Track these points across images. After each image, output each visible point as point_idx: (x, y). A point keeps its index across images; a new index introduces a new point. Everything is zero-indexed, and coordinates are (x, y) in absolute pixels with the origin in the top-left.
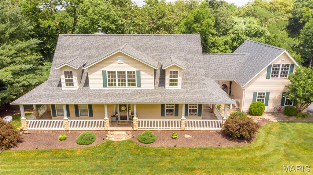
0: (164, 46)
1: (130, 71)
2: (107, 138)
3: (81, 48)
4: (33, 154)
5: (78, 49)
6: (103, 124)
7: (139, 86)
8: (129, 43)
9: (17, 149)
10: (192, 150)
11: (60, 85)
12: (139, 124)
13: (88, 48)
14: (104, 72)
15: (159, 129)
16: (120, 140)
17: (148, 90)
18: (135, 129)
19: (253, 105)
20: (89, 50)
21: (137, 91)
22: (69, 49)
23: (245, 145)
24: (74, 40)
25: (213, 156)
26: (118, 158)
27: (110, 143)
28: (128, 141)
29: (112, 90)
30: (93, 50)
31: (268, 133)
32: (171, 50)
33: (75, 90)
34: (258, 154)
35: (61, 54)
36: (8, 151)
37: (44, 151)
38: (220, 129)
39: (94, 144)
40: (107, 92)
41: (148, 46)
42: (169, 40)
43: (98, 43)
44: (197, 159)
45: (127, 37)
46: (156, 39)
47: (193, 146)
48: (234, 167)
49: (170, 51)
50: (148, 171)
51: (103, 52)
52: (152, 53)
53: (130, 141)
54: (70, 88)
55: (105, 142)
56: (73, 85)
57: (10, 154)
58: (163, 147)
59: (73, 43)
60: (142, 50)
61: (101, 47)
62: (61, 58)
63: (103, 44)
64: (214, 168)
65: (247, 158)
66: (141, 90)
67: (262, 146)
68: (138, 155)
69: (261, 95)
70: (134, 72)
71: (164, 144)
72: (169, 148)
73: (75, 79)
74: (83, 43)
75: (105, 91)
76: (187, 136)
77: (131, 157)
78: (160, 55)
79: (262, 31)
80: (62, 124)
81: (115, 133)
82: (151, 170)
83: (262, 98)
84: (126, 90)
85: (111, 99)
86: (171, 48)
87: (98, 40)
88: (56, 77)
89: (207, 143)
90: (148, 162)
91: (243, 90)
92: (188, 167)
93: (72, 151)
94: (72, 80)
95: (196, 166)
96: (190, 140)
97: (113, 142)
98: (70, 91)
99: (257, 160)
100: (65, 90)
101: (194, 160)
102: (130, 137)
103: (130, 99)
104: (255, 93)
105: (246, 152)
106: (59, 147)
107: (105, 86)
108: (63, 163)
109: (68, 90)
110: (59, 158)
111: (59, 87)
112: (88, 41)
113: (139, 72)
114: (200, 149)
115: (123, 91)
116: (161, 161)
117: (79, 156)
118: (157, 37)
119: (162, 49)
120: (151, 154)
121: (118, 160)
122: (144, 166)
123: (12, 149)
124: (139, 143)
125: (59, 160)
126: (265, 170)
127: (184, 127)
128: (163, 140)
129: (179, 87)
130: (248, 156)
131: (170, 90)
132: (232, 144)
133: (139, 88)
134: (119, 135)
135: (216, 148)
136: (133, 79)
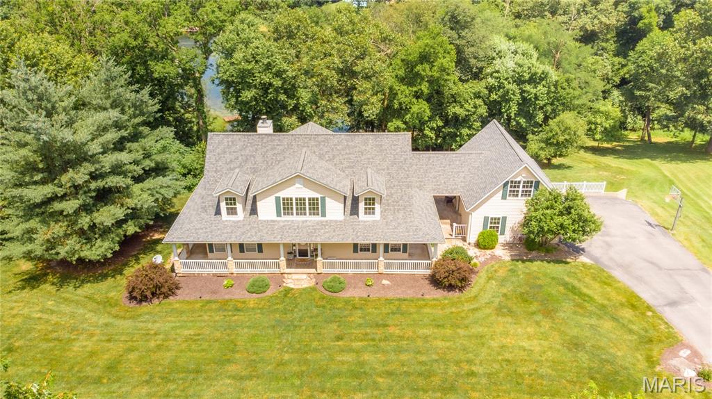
0: (359, 152)
1: (312, 196)
2: (284, 284)
3: (242, 155)
4: (198, 305)
5: (238, 158)
6: (278, 266)
7: (324, 215)
8: (308, 147)
9: (178, 298)
10: (388, 301)
11: (218, 212)
12: (325, 265)
13: (251, 156)
14: (278, 199)
15: (350, 271)
16: (300, 287)
17: (336, 221)
18: (319, 272)
19: (482, 234)
20: (252, 158)
21: (322, 222)
22: (224, 157)
23: (455, 295)
24: (230, 143)
25: (412, 310)
26: (300, 310)
27: (288, 291)
28: (310, 288)
29: (288, 221)
30: (259, 159)
31: (490, 278)
32: (369, 159)
33: (239, 221)
34: (467, 307)
35: (214, 164)
36: (166, 301)
37: (209, 302)
38: (427, 272)
39: (269, 293)
40: (282, 224)
41: (336, 153)
42: (366, 143)
43: (265, 147)
44: (393, 313)
45: (306, 138)
46: (347, 141)
47: (391, 295)
48: (434, 323)
49: (366, 161)
50: (335, 327)
51: (273, 162)
52: (341, 163)
53: (313, 289)
54: (232, 218)
55: (282, 289)
56: (236, 214)
57: (170, 304)
58: (354, 297)
59: (229, 147)
60: (327, 159)
61: (270, 153)
62: (215, 172)
63: (272, 149)
64: (411, 325)
65: (452, 313)
66: (327, 221)
67: (476, 296)
68: (324, 307)
69: (495, 220)
70: (317, 199)
71: (354, 293)
72: (361, 299)
73: (239, 207)
74: (243, 148)
75: (279, 222)
76: (385, 282)
77: (315, 311)
78: (353, 167)
79: (543, 73)
80: (225, 266)
81: (295, 277)
82: (339, 326)
83: (496, 224)
84: (306, 221)
85: (289, 236)
86: (369, 156)
87: (265, 143)
88: (211, 200)
89: (409, 292)
90: (336, 316)
91: (469, 214)
92: (381, 322)
93: (244, 302)
94: (235, 208)
95: (390, 322)
96: (388, 287)
97: (292, 289)
98: (233, 222)
99: (463, 315)
100: (227, 221)
101: (388, 314)
102: (314, 283)
103: (313, 236)
104: (486, 219)
105: (453, 304)
106: (227, 297)
107: (279, 214)
108: (236, 317)
109: (230, 221)
110: (230, 311)
111: (219, 216)
112: (251, 143)
113: (323, 199)
114: (399, 300)
115: (303, 222)
116: (351, 315)
117: (253, 309)
118: (348, 137)
119: (356, 157)
120: (340, 306)
121: (300, 314)
122: (331, 322)
123: (171, 297)
124: (325, 291)
125: (230, 313)
126: (467, 327)
127: (382, 269)
128: (355, 288)
129: (377, 216)
130: (453, 310)
131: (365, 222)
132: (439, 294)
133: (323, 219)
134: (299, 279)
135: (418, 300)
136: (316, 206)
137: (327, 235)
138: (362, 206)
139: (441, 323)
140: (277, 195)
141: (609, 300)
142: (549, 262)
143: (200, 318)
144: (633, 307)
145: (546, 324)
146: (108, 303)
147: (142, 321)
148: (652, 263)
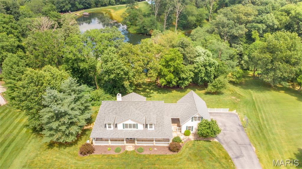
0: (148, 107)
1: (133, 124)
2: (126, 149)
4: (101, 156)
5: (111, 109)
6: (124, 143)
8: (132, 106)
9: (94, 154)
10: (156, 156)
11: (106, 127)
12: (137, 143)
13: (115, 108)
15: (145, 145)
16: (130, 150)
17: (141, 130)
18: (136, 145)
19: (186, 131)
22: (107, 109)
23: (175, 153)
24: (109, 104)
25: (163, 159)
26: (130, 159)
27: (127, 151)
29: (126, 130)
31: (186, 147)
33: (112, 130)
34: (179, 158)
36: (91, 155)
37: (104, 155)
38: (168, 145)
39: (121, 152)
44: (157, 160)
45: (132, 103)
47: (157, 154)
48: (168, 163)
49: (150, 110)
50: (140, 165)
52: (142, 111)
53: (134, 151)
55: (125, 151)
56: (111, 128)
57: (93, 156)
60: (138, 109)
64: (162, 164)
65: (174, 160)
66: (138, 130)
67: (181, 154)
68: (137, 157)
70: (135, 124)
71: (146, 153)
72: (148, 155)
73: (112, 126)
75: (123, 130)
76: (155, 149)
77: (135, 159)
78: (146, 112)
80: (108, 143)
81: (129, 146)
83: (190, 128)
84: (132, 130)
85: (127, 136)
89: (162, 152)
90: (140, 161)
91: (182, 125)
92: (153, 163)
93: (114, 156)
95: (156, 163)
96: (156, 151)
97: (128, 151)
98: (110, 130)
99: (177, 161)
100: (108, 130)
101: (156, 160)
102: (134, 149)
103: (134, 136)
104: (187, 127)
105: (175, 157)
106: (109, 154)
107: (124, 128)
108: (112, 161)
110: (110, 158)
112: (115, 104)
113: (137, 124)
114: (159, 155)
115: (131, 130)
116: (145, 161)
117: (117, 158)
119: (147, 109)
120: (142, 157)
121: (130, 160)
122: (139, 163)
123: (93, 153)
124: (138, 152)
125: (110, 159)
126: (178, 165)
127: (154, 144)
128: (146, 151)
129: (153, 129)
130: (175, 159)
131: (149, 131)
132: (171, 153)
133: (137, 129)
134: (130, 147)
135: (165, 155)
136: (135, 126)
137: (138, 135)
138: (148, 126)
139: (170, 164)
140: (123, 123)
141: (220, 156)
142: (205, 141)
143: (102, 161)
144: (226, 158)
145: (200, 164)
146: (75, 155)
147: (85, 162)
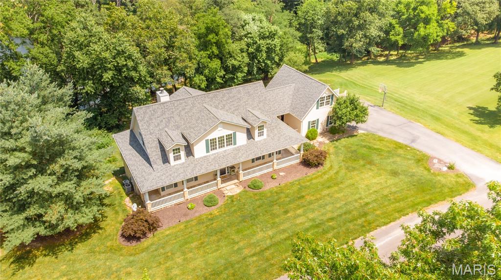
0: (238, 99)
1: (227, 134)
2: (226, 195)
3: (164, 119)
4: (183, 227)
5: (162, 121)
6: (217, 184)
7: (235, 144)
8: (206, 103)
9: (163, 228)
10: (292, 183)
11: (166, 161)
13: (171, 117)
14: (207, 141)
15: (258, 174)
16: (236, 193)
17: (243, 146)
18: (241, 180)
19: (309, 131)
20: (172, 119)
21: (236, 148)
22: (152, 123)
23: (320, 168)
24: (152, 112)
25: (308, 184)
27: (231, 197)
28: (243, 191)
29: (215, 154)
30: (177, 118)
32: (245, 102)
33: (183, 163)
34: (332, 172)
35: (147, 129)
36: (157, 232)
37: (188, 222)
38: (298, 161)
39: (221, 203)
40: (213, 157)
41: (224, 103)
42: (239, 92)
43: (178, 109)
44: (300, 189)
45: (202, 97)
46: (228, 94)
47: (291, 180)
48: (325, 186)
50: (278, 207)
51: (187, 118)
52: (230, 109)
53: (245, 192)
54: (178, 162)
55: (226, 198)
56: (180, 159)
57: (162, 233)
58: (272, 188)
59: (152, 115)
60: (221, 108)
63: (184, 109)
64: (315, 191)
65: (328, 178)
66: (238, 147)
67: (331, 166)
68: (261, 199)
69: (314, 123)
70: (231, 135)
71: (270, 186)
72: (277, 187)
73: (182, 153)
75: (209, 156)
76: (282, 174)
77: (258, 203)
78: (238, 110)
80: (182, 196)
81: (228, 188)
85: (222, 163)
87: (177, 106)
88: (156, 155)
89: (298, 175)
90: (272, 202)
92: (299, 196)
94: (180, 155)
96: (286, 176)
97: (233, 196)
99: (334, 177)
100: (175, 165)
101: (298, 190)
102: (243, 188)
103: (237, 159)
104: (309, 122)
105: (324, 173)
106: (197, 215)
107: (208, 151)
109: (177, 165)
111: (167, 164)
112: (167, 109)
113: (235, 133)
114: (296, 181)
115: (225, 151)
116: (280, 198)
117: (220, 215)
118: (228, 91)
119: (237, 103)
120: (269, 195)
121: (251, 208)
122: (273, 205)
123: (159, 229)
124: (253, 190)
125: (208, 223)
126: (342, 182)
127: (276, 167)
128: (268, 182)
129: (265, 136)
130: (327, 176)
132: (312, 172)
133: (235, 146)
134: (231, 188)
135: (305, 177)
136: (231, 139)
137: (244, 156)
138: (256, 132)
139: (328, 185)
140: (206, 139)
141: (389, 148)
142: (348, 137)
144: (401, 148)
145: (373, 167)
148: (389, 125)
